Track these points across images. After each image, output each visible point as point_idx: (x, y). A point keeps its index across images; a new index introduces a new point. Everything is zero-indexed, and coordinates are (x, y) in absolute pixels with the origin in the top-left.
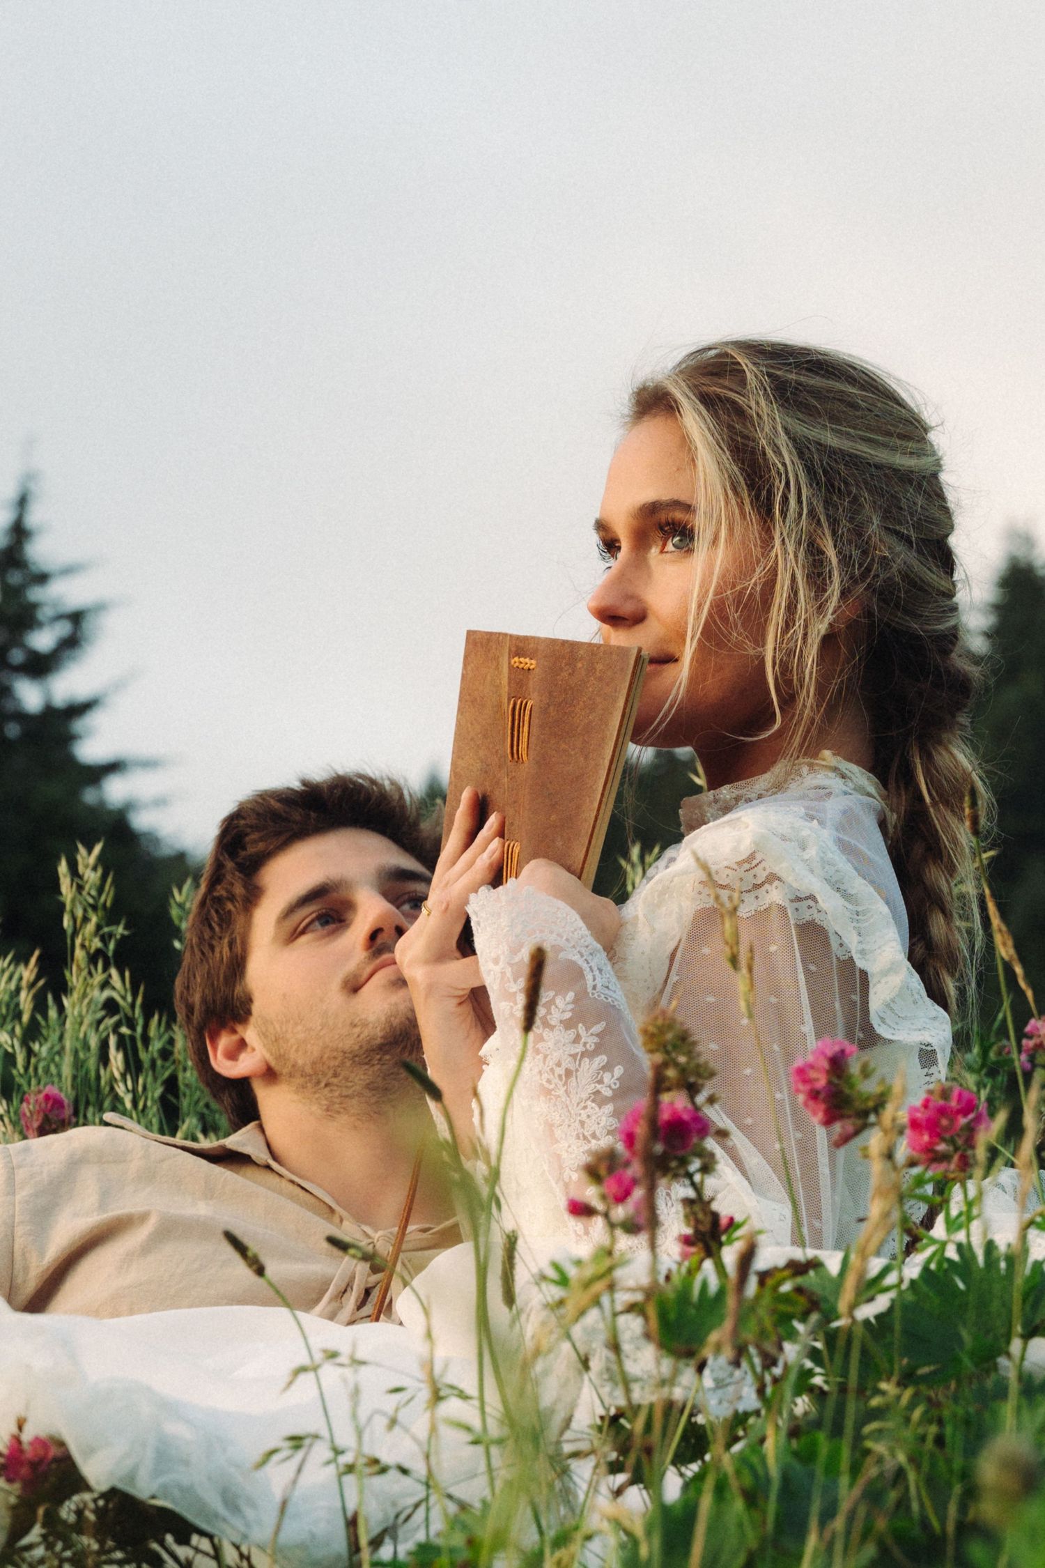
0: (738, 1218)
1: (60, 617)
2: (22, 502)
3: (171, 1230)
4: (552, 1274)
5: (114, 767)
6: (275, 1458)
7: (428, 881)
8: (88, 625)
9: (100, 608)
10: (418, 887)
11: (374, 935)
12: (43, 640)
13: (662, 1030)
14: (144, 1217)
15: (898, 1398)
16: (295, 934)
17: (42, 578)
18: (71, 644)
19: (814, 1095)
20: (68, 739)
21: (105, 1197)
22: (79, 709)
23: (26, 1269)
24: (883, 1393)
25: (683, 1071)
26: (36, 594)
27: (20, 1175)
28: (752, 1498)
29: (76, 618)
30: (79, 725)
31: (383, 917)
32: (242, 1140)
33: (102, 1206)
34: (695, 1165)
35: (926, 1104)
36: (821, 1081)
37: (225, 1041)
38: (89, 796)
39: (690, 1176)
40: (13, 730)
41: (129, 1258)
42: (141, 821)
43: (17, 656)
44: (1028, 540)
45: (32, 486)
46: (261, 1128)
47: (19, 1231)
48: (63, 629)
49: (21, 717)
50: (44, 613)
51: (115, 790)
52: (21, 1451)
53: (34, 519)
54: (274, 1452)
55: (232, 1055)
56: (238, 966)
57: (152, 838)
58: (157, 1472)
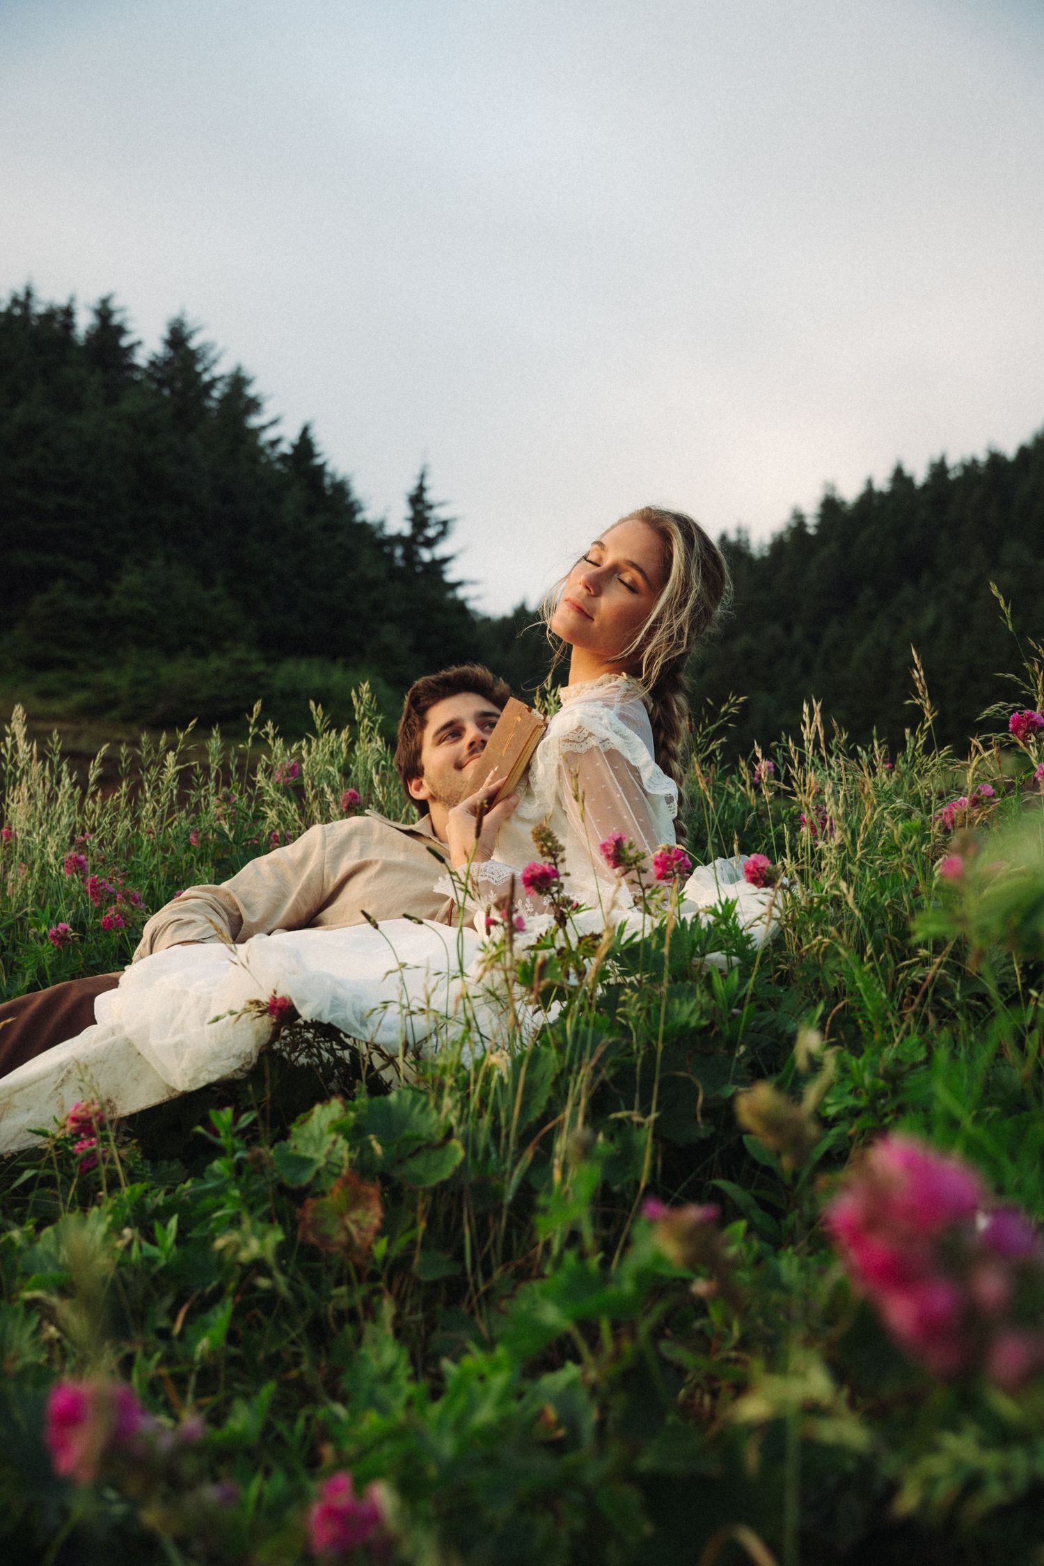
0: (580, 903)
1: (438, 523)
2: (422, 477)
3: (387, 868)
4: (482, 947)
5: (459, 584)
6: (376, 1012)
7: (498, 716)
8: (450, 525)
9: (454, 519)
10: (493, 719)
11: (472, 744)
12: (431, 532)
13: (540, 833)
14: (376, 862)
15: (632, 997)
16: (440, 742)
17: (430, 507)
18: (442, 534)
19: (608, 857)
20: (441, 573)
21: (362, 850)
22: (445, 560)
23: (329, 882)
24: (626, 994)
25: (550, 849)
26: (428, 514)
27: (328, 840)
28: (561, 1048)
29: (445, 523)
30: (447, 567)
31: (476, 737)
32: (420, 825)
33: (361, 855)
34: (554, 889)
35: (661, 856)
36: (611, 852)
37: (414, 783)
38: (450, 595)
39: (552, 895)
40: (419, 569)
41: (369, 881)
42: (471, 605)
43: (421, 539)
44: (833, 488)
45: (427, 471)
46: (430, 818)
47: (326, 866)
48: (439, 528)
49: (422, 563)
50: (432, 522)
51: (461, 593)
52: (275, 1002)
53: (427, 483)
54: (375, 1009)
55: (418, 788)
56: (418, 753)
57: (475, 613)
58: (331, 1012)
